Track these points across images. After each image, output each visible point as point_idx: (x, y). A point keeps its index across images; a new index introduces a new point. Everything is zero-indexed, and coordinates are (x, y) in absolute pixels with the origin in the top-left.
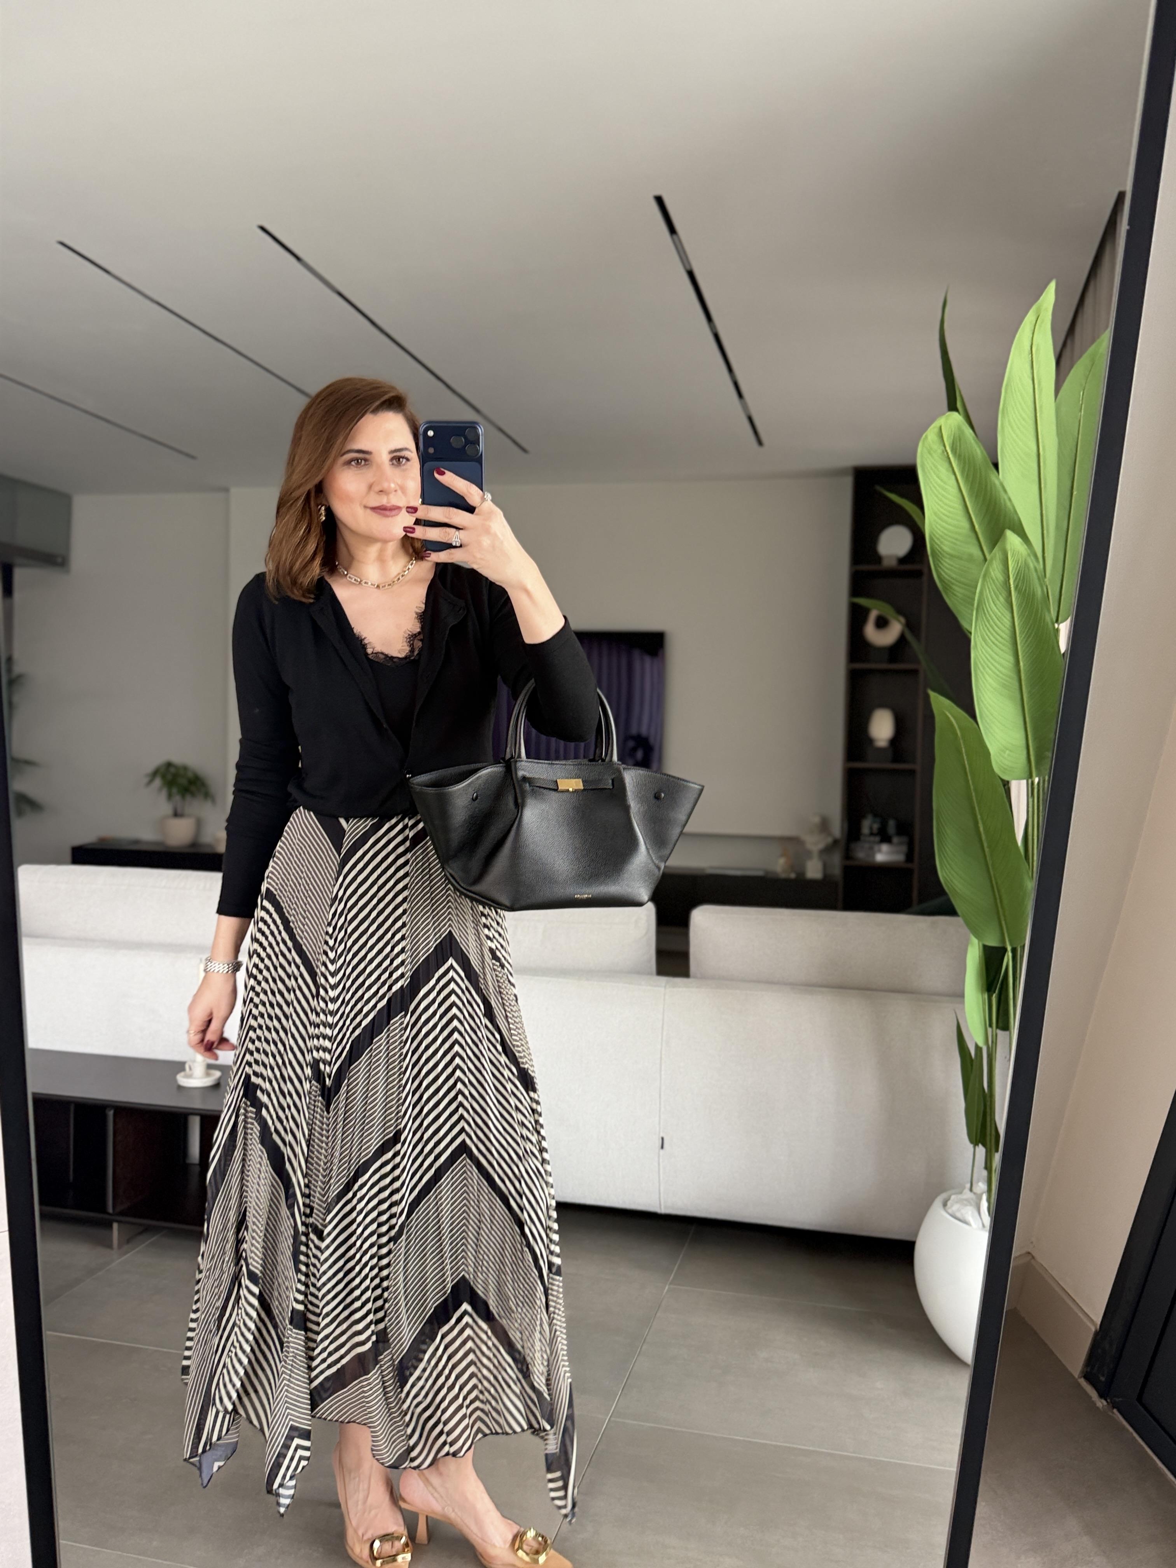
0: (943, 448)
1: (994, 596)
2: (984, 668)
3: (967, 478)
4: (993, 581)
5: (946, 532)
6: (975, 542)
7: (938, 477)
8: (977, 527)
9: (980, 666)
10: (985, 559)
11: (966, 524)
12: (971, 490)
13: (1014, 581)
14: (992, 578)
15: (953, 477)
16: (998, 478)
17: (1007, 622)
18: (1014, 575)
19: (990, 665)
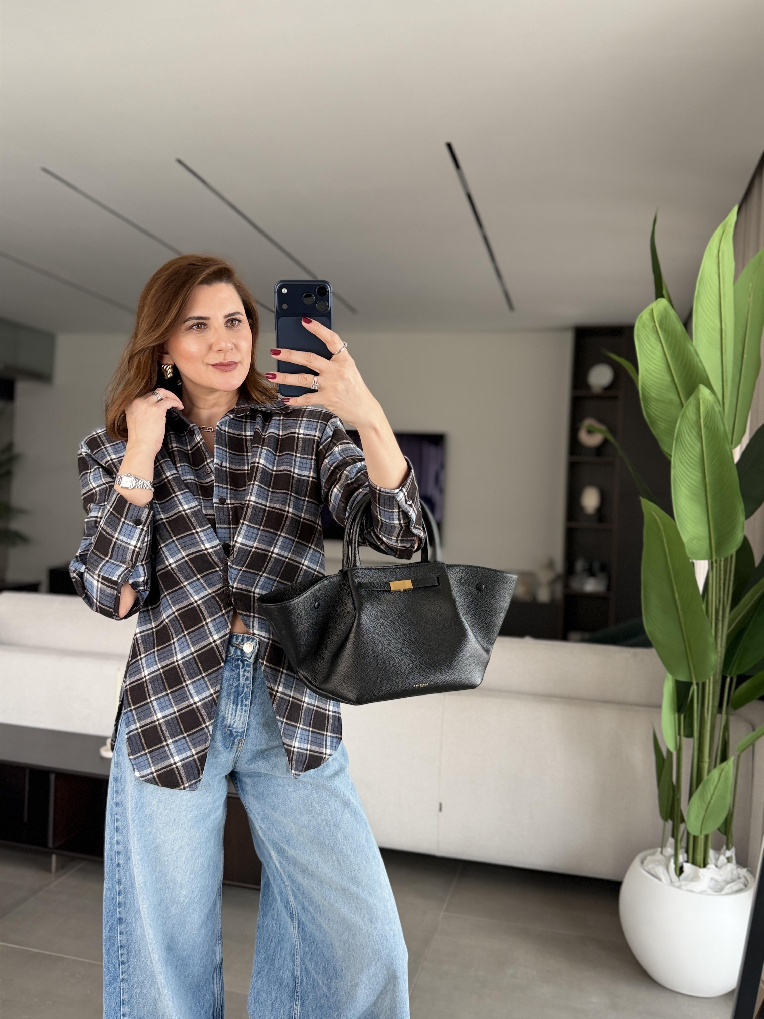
0: (654, 325)
1: (689, 431)
2: (680, 481)
3: (670, 347)
4: (689, 420)
5: (653, 383)
6: (674, 390)
7: (650, 345)
8: (676, 380)
9: (677, 481)
10: (682, 404)
11: (668, 378)
12: (672, 354)
13: (704, 421)
14: (687, 418)
15: (660, 345)
16: (692, 346)
17: (698, 449)
18: (703, 416)
19: (684, 479)
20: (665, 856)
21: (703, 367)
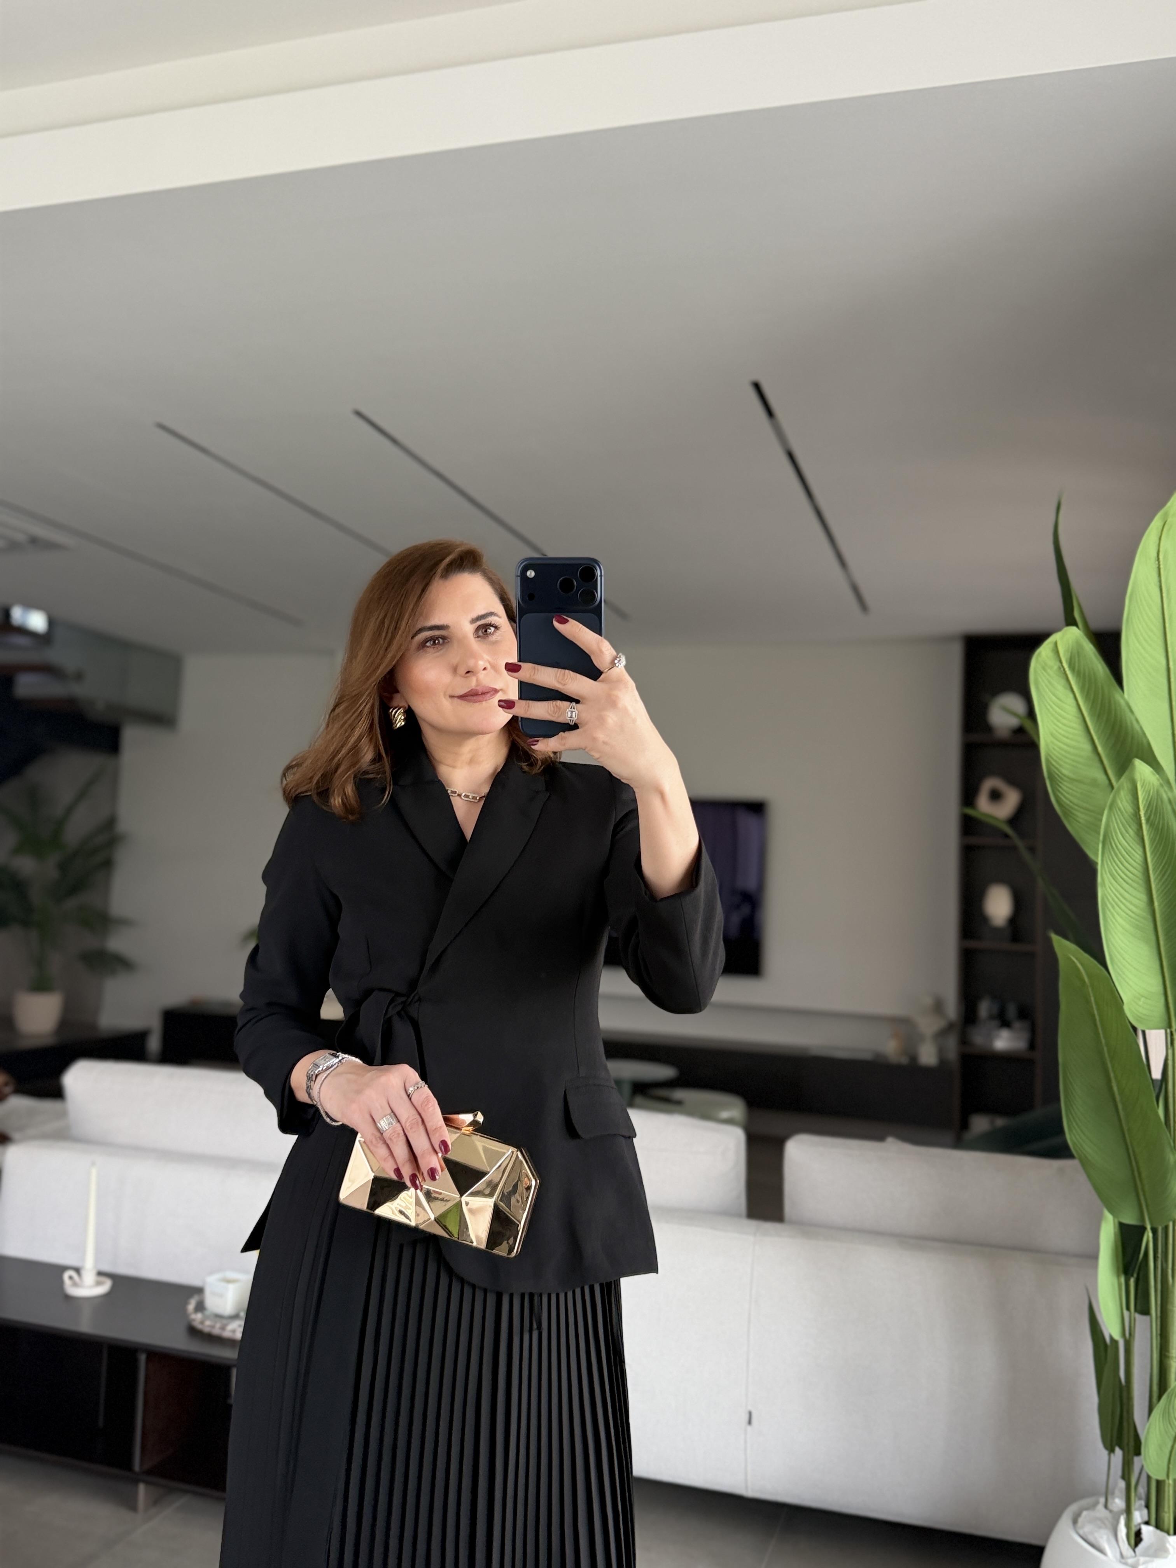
0: (1060, 665)
1: (1123, 829)
2: (1113, 907)
3: (1087, 696)
4: (1121, 812)
5: (1064, 753)
6: (1098, 764)
7: (1054, 695)
8: (1100, 749)
9: (1109, 905)
10: (1111, 786)
11: (1088, 747)
12: (1092, 709)
13: (1145, 814)
14: (1120, 809)
15: (1071, 695)
16: (1123, 697)
17: (1138, 856)
18: (1144, 807)
19: (1119, 903)
20: (1111, 1511)
21: (1141, 728)
